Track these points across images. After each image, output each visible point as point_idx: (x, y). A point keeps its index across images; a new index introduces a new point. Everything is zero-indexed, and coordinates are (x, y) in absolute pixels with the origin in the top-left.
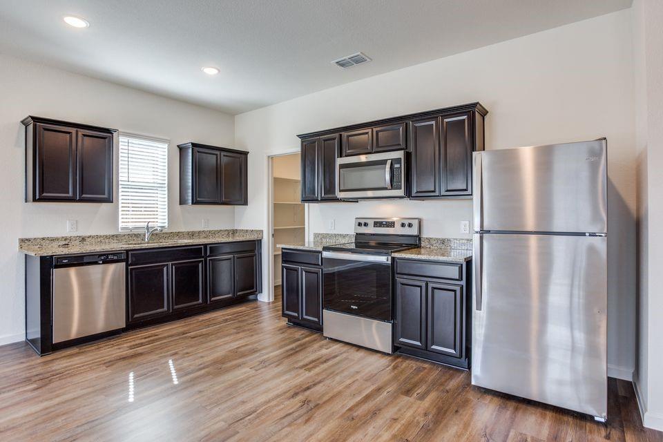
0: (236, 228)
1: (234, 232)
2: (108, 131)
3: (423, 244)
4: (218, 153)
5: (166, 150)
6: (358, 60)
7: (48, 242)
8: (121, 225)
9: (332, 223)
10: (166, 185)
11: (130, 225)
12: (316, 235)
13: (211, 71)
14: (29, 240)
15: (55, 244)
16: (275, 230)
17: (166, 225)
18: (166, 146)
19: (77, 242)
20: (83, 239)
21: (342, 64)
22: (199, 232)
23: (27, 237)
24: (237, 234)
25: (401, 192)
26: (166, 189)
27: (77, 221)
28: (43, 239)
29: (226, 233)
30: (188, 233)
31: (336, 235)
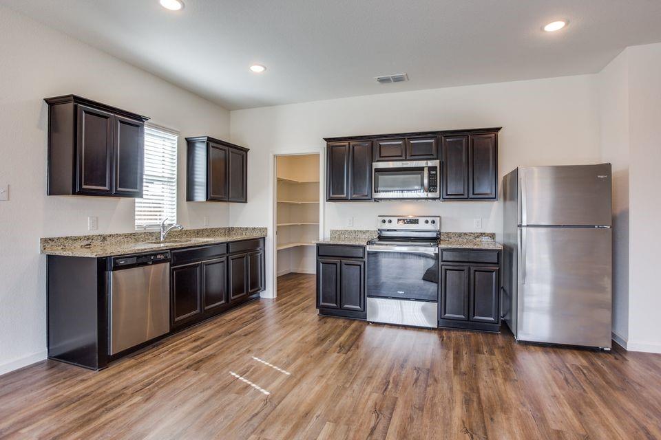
0: (230, 226)
1: (230, 230)
2: (139, 118)
3: (442, 238)
4: (226, 148)
5: (176, 142)
6: (398, 79)
7: (71, 242)
8: (137, 222)
9: (350, 221)
10: (175, 180)
11: (144, 223)
12: (333, 232)
13: (257, 69)
14: (52, 240)
15: (78, 244)
16: (278, 227)
17: (175, 222)
18: (176, 138)
19: (99, 242)
20: (104, 238)
21: (382, 81)
22: (203, 230)
23: (51, 237)
24: (234, 232)
25: (436, 195)
26: (175, 184)
27: (97, 218)
28: (67, 238)
29: (223, 231)
30: (194, 231)
31: (355, 232)
